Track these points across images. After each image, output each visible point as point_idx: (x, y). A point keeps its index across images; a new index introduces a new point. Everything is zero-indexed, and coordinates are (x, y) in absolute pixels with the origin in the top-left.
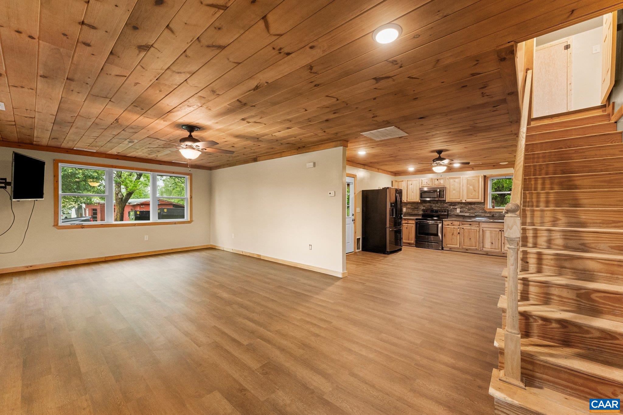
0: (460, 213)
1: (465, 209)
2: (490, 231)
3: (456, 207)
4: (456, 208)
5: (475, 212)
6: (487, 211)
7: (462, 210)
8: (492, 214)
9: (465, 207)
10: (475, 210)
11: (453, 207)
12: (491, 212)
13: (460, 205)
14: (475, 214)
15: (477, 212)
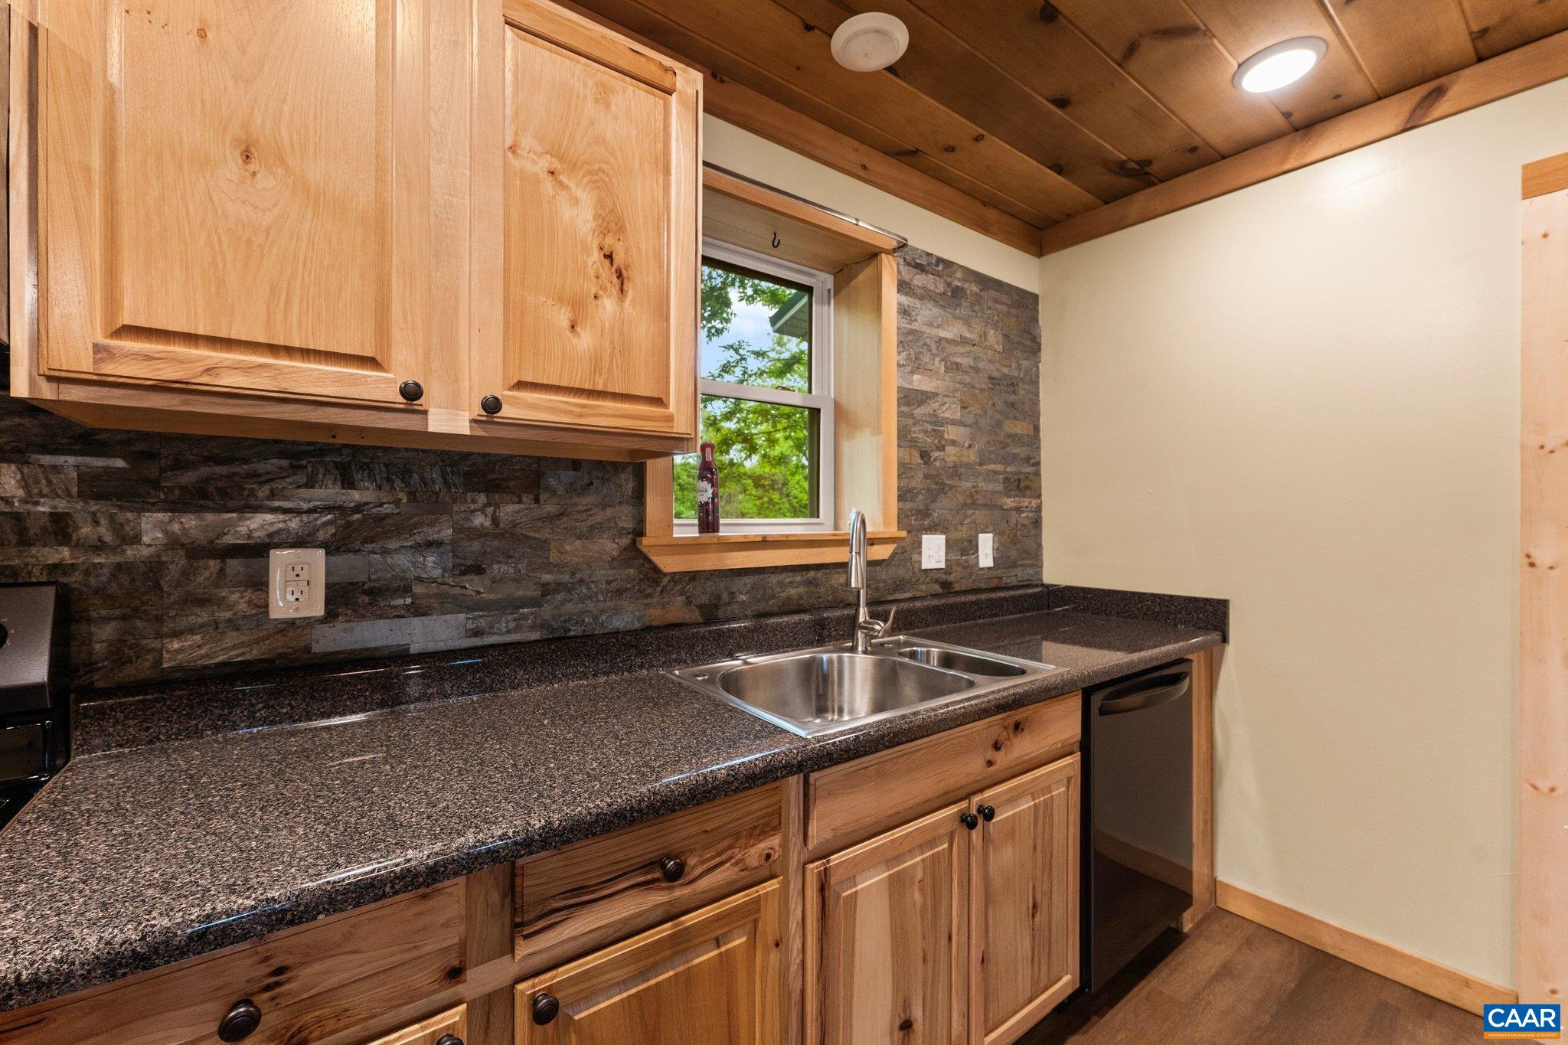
0: (330, 615)
1: (402, 561)
2: (889, 862)
3: (258, 524)
4: (258, 551)
5: (547, 590)
6: (669, 564)
7: (356, 566)
8: (704, 599)
9: (402, 527)
10: (548, 566)
11: (190, 524)
12: (694, 576)
13: (329, 492)
14: (546, 611)
15: (559, 587)
